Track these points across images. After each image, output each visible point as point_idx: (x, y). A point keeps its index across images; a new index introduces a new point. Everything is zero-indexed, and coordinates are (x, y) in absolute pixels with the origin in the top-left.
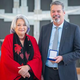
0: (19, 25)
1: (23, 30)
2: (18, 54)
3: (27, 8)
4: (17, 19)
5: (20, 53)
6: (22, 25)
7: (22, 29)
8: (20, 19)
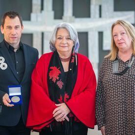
0: (60, 38)
1: (66, 45)
2: (55, 81)
3: (52, 13)
4: (58, 29)
5: (57, 80)
6: (64, 38)
7: (64, 44)
8: (62, 29)
